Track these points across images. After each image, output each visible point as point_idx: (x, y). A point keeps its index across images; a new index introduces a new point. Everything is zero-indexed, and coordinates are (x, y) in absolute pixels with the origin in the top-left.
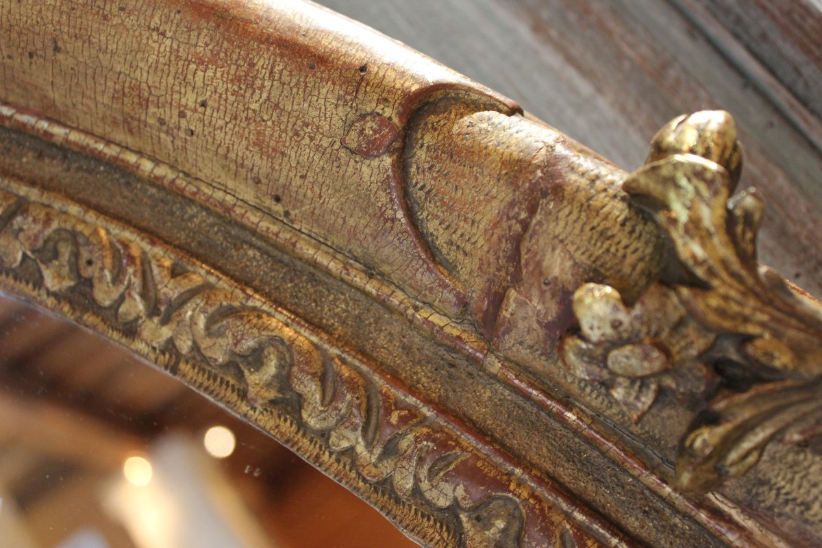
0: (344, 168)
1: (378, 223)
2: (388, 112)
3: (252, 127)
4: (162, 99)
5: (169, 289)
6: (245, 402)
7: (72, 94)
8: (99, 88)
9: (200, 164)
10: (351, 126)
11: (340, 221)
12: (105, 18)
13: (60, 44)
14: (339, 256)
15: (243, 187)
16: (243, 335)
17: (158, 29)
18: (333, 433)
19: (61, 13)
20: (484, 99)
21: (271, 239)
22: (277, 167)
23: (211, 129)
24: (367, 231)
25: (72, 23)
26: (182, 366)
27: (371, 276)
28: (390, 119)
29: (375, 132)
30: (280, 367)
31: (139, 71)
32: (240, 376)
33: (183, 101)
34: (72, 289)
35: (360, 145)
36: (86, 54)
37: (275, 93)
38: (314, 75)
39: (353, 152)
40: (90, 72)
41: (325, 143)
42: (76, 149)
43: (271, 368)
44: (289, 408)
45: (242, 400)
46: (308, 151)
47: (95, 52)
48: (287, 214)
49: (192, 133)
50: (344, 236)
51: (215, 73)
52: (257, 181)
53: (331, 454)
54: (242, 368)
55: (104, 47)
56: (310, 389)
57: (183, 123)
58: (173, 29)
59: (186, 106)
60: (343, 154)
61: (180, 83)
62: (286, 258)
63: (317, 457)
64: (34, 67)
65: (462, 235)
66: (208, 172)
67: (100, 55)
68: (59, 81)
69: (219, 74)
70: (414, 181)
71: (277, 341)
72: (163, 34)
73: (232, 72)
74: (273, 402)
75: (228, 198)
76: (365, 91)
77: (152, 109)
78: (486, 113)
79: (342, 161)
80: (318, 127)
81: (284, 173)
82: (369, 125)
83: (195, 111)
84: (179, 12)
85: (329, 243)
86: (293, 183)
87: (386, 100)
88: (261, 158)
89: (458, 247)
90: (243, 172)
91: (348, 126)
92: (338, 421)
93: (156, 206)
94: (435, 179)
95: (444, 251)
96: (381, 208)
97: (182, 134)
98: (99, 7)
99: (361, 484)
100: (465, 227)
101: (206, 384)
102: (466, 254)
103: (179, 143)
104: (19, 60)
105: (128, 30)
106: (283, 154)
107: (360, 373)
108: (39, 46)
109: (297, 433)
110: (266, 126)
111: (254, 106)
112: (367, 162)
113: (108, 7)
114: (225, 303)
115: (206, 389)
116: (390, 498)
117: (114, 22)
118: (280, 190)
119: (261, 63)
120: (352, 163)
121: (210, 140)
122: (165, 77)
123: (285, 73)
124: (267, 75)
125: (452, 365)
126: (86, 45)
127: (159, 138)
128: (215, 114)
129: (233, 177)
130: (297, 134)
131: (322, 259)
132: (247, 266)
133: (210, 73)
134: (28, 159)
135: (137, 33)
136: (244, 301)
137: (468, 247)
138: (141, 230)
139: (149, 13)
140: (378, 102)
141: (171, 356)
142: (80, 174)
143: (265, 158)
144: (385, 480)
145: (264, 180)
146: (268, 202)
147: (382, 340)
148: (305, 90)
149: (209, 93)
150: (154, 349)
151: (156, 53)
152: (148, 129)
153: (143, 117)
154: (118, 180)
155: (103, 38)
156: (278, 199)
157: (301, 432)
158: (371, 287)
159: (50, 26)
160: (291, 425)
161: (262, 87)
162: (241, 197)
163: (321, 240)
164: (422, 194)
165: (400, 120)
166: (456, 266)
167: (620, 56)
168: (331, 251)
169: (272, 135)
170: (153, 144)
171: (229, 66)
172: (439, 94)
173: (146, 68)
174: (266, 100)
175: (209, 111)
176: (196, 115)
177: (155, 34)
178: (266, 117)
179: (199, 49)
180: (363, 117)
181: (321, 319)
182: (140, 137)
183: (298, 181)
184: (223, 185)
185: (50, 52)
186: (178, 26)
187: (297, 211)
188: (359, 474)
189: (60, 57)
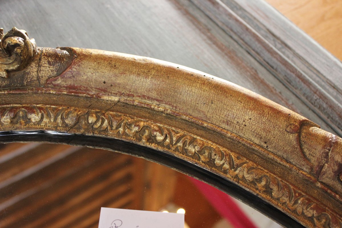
0: (285, 136)
1: (293, 149)
2: (296, 124)
3: (263, 125)
4: (239, 117)
5: (236, 162)
6: (257, 191)
7: (213, 114)
8: (222, 113)
9: (245, 134)
10: (288, 126)
11: (282, 148)
12: (227, 97)
13: (213, 102)
14: (279, 157)
15: (256, 140)
16: (258, 174)
17: (240, 101)
18: (280, 199)
19: (215, 95)
20: (314, 124)
21: (262, 153)
22: (268, 135)
23: (251, 125)
24: (289, 151)
25: (218, 97)
26: (240, 181)
27: (288, 162)
28: (297, 125)
29: (294, 128)
30: (267, 182)
31: (234, 110)
32: (255, 184)
33: (245, 118)
34: (208, 162)
35: (290, 131)
36: (220, 105)
37: (269, 118)
38: (279, 115)
39: (288, 132)
40: (220, 109)
41: (281, 130)
42: (209, 128)
43: (263, 183)
44: (268, 193)
45: (257, 190)
46: (276, 131)
47: (223, 105)
48: (267, 147)
49: (245, 126)
50: (282, 152)
51: (254, 112)
52: (261, 138)
53: (280, 204)
54: (256, 183)
55: (225, 104)
56: (275, 188)
57: (244, 123)
58: (244, 101)
59: (245, 119)
60: (285, 132)
61: (245, 114)
62: (265, 158)
63: (277, 205)
64: (204, 106)
65: (313, 152)
66: (247, 136)
67: (224, 105)
68: (211, 110)
69: (255, 113)
70: (302, 140)
71: (265, 176)
72: (241, 102)
73: (259, 112)
74: (264, 191)
75: (251, 142)
76: (291, 119)
77: (236, 119)
78: (315, 127)
79: (285, 134)
80: (280, 126)
81: (269, 136)
82: (292, 126)
83: (248, 120)
84: (245, 98)
85: (277, 154)
86: (271, 139)
87: (296, 121)
88: (264, 133)
89: (312, 155)
90: (258, 136)
91: (287, 127)
92: (282, 195)
93: (230, 144)
94: (307, 139)
95: (308, 156)
96: (294, 145)
97: (243, 126)
98: (225, 94)
99: (289, 211)
100: (314, 150)
101: (247, 186)
102: (313, 156)
103: (241, 128)
104: (200, 105)
105: (232, 100)
106: (270, 132)
107: (287, 184)
108: (207, 102)
109: (271, 198)
110: (266, 125)
111: (264, 120)
112: (292, 134)
113: (227, 95)
114: (252, 167)
115: (247, 187)
116: (296, 214)
117: (229, 98)
118: (267, 141)
119: (266, 111)
120: (288, 134)
121: (250, 128)
122: (241, 112)
123: (271, 113)
124: (267, 114)
125: (307, 184)
126: (221, 103)
127: (236, 126)
128: (253, 122)
129: (254, 137)
130: (274, 127)
131: (276, 158)
132: (254, 159)
133: (253, 112)
134: (195, 130)
135: (234, 101)
136: (256, 166)
137: (314, 155)
139: (238, 97)
140: (294, 122)
141: (237, 179)
142: (209, 135)
143: (265, 132)
144: (295, 210)
145: (263, 138)
146: (263, 144)
147: (290, 178)
148: (277, 118)
149: (252, 116)
150: (232, 177)
151: (239, 106)
152: (233, 124)
153: (233, 121)
154: (219, 137)
155: (225, 102)
156: (265, 143)
157: (272, 199)
158: (288, 165)
159: (211, 97)
160: (269, 196)
161: (266, 116)
162: (255, 142)
163: (275, 153)
164: (303, 143)
165: (299, 125)
166: (310, 160)
168: (277, 156)
169: (268, 127)
170: (233, 128)
171: (258, 111)
172: (305, 122)
173: (236, 109)
174: (267, 119)
175: (252, 121)
176: (248, 122)
177: (239, 102)
178: (266, 123)
179: (250, 107)
180: (291, 125)
181: (275, 172)
182: (230, 126)
183: (273, 138)
184: (250, 139)
185: (210, 104)
186: (245, 101)
187: (270, 146)
188: (288, 208)
189: (213, 105)
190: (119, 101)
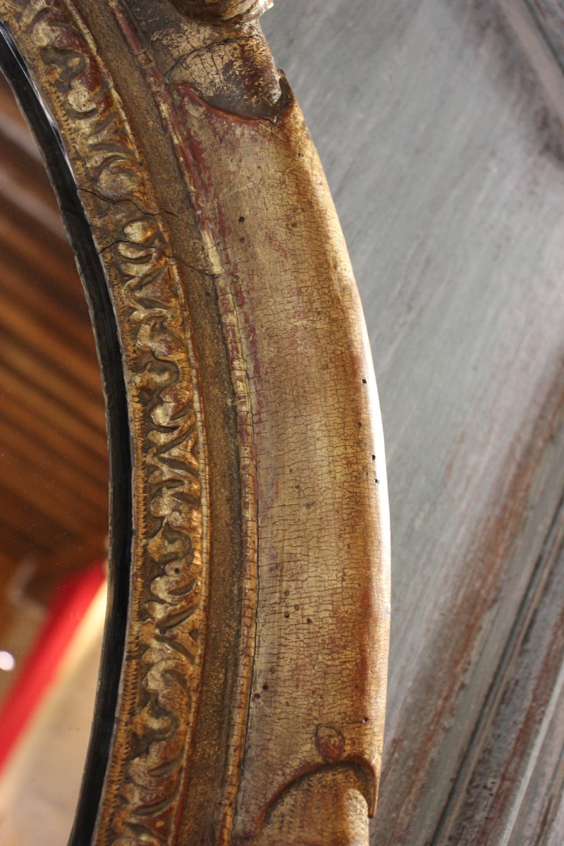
0: (304, 731)
1: (278, 765)
2: (348, 748)
3: (307, 660)
4: (302, 591)
5: (181, 632)
6: (128, 716)
7: (282, 522)
8: (293, 542)
9: (267, 625)
10: (331, 727)
11: (268, 737)
12: (340, 536)
13: (312, 508)
14: (243, 740)
15: (264, 660)
16: (172, 699)
17: (345, 575)
18: (132, 785)
19: (333, 504)
20: (372, 797)
21: (237, 689)
22: (287, 684)
23: (295, 631)
24: (270, 758)
25: (329, 513)
26: (134, 662)
27: (239, 766)
28: (345, 751)
29: (334, 745)
30: (161, 731)
31: (315, 569)
32: (143, 704)
33: (306, 606)
34: (152, 560)
35: (322, 738)
36: (312, 528)
37: (333, 670)
38: (353, 691)
39: (316, 734)
40: (302, 533)
41: (315, 714)
42: (243, 528)
43: (155, 724)
44: (134, 747)
45: (128, 714)
46: (306, 703)
47: (316, 535)
48: (257, 696)
49: (287, 617)
50: (259, 742)
51: (331, 624)
52: (272, 671)
53: (118, 789)
54: (148, 704)
55: (321, 540)
56: (154, 758)
57: (292, 610)
58: (348, 586)
59: (303, 609)
60: (313, 728)
61: (316, 601)
62: (227, 702)
63: (112, 782)
64: (291, 490)
65: (291, 822)
66: (264, 632)
67: (315, 539)
68: (288, 510)
69: (331, 627)
70: (312, 779)
71: (175, 721)
72: (343, 580)
73: (336, 636)
74: (135, 735)
75: (253, 650)
76: (354, 728)
77: (293, 584)
79: (308, 729)
80: (322, 706)
81: (285, 690)
82: (336, 739)
83: (303, 617)
84: (359, 585)
85: (249, 730)
86: (281, 698)
87: (354, 743)
88: (289, 671)
89: (282, 822)
90: (275, 659)
91: (330, 726)
92: (142, 786)
93: (227, 597)
94: (318, 792)
95: (275, 813)
96: (288, 764)
97: (284, 610)
98: (345, 530)
99: (107, 819)
101: (129, 684)
102: (280, 828)
103: (277, 608)
104: (291, 478)
105: (337, 554)
106: (297, 686)
107: (177, 786)
108: (307, 492)
109: (122, 760)
110: (311, 670)
111: (320, 658)
112: (314, 746)
113: (347, 536)
114: (186, 677)
115: (126, 686)
116: (106, 842)
117: (339, 544)
118: (272, 689)
119: (348, 653)
120: (310, 736)
121: (287, 631)
122: (317, 589)
123: (347, 672)
124: (342, 660)
125: (202, 841)
126: (318, 527)
127: (275, 592)
128: (305, 631)
129: (268, 652)
130: (314, 692)
131: (237, 731)
132: (212, 676)
133: (330, 621)
134: (225, 493)
135: (338, 562)
136: (192, 688)
137: (285, 829)
138: (209, 597)
139: (353, 565)
140: (351, 739)
141: (136, 651)
142: (227, 535)
143: (290, 673)
144: (116, 834)
145: (274, 676)
146: (260, 681)
147: (200, 788)
148: (342, 689)
149: (317, 623)
150: (138, 638)
151: (330, 578)
152: (278, 584)
153: (285, 578)
154: (233, 563)
155: (326, 538)
156: (265, 687)
157: (123, 762)
158: (231, 770)
159: (322, 498)
160: (126, 753)
161: (333, 659)
162: (256, 659)
163: (249, 724)
164: (306, 786)
165: (347, 757)
166: (269, 824)
167: (397, 808)
168: (245, 733)
169: (306, 675)
170: (268, 588)
171: (339, 632)
173: (318, 574)
174: (326, 664)
175: (306, 626)
176: (300, 618)
177: (341, 574)
178: (316, 667)
179: (342, 608)
180: (340, 733)
181: (199, 742)
182: (270, 577)
183: (283, 701)
184: (259, 644)
185: (304, 501)
186: (351, 588)
187: (262, 703)
188: (113, 814)
189: (304, 510)
190: (213, 277)
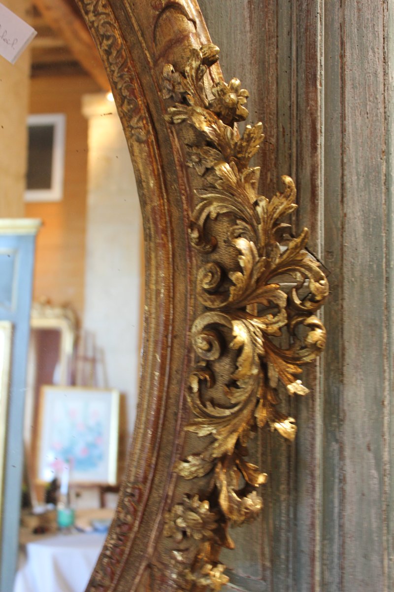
0: (148, 8)
1: (149, 25)
5: (100, 9)
11: (142, 19)
14: (138, 27)
16: (109, 30)
21: (128, 13)
24: (146, 25)
27: (142, 36)
28: (163, 4)
29: (158, 5)
30: (112, 43)
32: (103, 40)
35: (154, 5)
39: (152, 6)
43: (109, 42)
44: (108, 54)
45: (100, 45)
48: (134, 10)
50: (141, 23)
53: (110, 69)
54: (104, 38)
56: (114, 53)
60: (150, 5)
62: (129, 20)
63: (107, 68)
70: (160, 21)
71: (114, 37)
74: (106, 50)
78: (184, 17)
85: (138, 22)
86: (138, 4)
89: (159, 42)
94: (164, 23)
95: (157, 40)
96: (150, 22)
99: (111, 80)
100: (162, 38)
102: (160, 44)
112: (153, 10)
114: (110, 21)
116: (115, 87)
118: (135, 3)
120: (150, 8)
125: (145, 67)
131: (135, 25)
132: (119, 15)
136: (114, 23)
141: (92, 25)
144: (116, 82)
147: (136, 52)
150: (89, 21)
156: (134, 5)
157: (107, 61)
158: (140, 38)
160: (106, 57)
163: (137, 20)
164: (159, 25)
165: (165, 5)
166: (157, 45)
168: (137, 24)
172: (177, 5)
181: (127, 38)
187: (136, 10)
188: (112, 77)
